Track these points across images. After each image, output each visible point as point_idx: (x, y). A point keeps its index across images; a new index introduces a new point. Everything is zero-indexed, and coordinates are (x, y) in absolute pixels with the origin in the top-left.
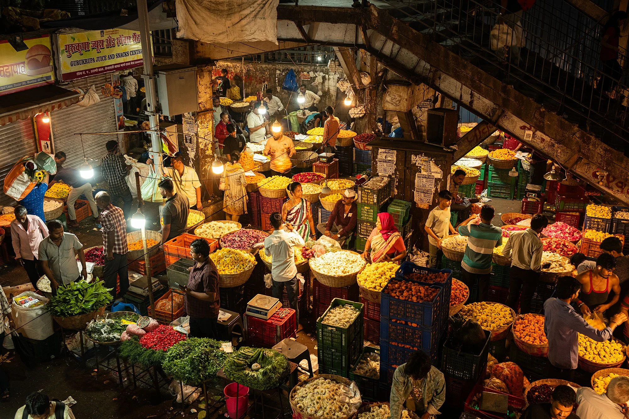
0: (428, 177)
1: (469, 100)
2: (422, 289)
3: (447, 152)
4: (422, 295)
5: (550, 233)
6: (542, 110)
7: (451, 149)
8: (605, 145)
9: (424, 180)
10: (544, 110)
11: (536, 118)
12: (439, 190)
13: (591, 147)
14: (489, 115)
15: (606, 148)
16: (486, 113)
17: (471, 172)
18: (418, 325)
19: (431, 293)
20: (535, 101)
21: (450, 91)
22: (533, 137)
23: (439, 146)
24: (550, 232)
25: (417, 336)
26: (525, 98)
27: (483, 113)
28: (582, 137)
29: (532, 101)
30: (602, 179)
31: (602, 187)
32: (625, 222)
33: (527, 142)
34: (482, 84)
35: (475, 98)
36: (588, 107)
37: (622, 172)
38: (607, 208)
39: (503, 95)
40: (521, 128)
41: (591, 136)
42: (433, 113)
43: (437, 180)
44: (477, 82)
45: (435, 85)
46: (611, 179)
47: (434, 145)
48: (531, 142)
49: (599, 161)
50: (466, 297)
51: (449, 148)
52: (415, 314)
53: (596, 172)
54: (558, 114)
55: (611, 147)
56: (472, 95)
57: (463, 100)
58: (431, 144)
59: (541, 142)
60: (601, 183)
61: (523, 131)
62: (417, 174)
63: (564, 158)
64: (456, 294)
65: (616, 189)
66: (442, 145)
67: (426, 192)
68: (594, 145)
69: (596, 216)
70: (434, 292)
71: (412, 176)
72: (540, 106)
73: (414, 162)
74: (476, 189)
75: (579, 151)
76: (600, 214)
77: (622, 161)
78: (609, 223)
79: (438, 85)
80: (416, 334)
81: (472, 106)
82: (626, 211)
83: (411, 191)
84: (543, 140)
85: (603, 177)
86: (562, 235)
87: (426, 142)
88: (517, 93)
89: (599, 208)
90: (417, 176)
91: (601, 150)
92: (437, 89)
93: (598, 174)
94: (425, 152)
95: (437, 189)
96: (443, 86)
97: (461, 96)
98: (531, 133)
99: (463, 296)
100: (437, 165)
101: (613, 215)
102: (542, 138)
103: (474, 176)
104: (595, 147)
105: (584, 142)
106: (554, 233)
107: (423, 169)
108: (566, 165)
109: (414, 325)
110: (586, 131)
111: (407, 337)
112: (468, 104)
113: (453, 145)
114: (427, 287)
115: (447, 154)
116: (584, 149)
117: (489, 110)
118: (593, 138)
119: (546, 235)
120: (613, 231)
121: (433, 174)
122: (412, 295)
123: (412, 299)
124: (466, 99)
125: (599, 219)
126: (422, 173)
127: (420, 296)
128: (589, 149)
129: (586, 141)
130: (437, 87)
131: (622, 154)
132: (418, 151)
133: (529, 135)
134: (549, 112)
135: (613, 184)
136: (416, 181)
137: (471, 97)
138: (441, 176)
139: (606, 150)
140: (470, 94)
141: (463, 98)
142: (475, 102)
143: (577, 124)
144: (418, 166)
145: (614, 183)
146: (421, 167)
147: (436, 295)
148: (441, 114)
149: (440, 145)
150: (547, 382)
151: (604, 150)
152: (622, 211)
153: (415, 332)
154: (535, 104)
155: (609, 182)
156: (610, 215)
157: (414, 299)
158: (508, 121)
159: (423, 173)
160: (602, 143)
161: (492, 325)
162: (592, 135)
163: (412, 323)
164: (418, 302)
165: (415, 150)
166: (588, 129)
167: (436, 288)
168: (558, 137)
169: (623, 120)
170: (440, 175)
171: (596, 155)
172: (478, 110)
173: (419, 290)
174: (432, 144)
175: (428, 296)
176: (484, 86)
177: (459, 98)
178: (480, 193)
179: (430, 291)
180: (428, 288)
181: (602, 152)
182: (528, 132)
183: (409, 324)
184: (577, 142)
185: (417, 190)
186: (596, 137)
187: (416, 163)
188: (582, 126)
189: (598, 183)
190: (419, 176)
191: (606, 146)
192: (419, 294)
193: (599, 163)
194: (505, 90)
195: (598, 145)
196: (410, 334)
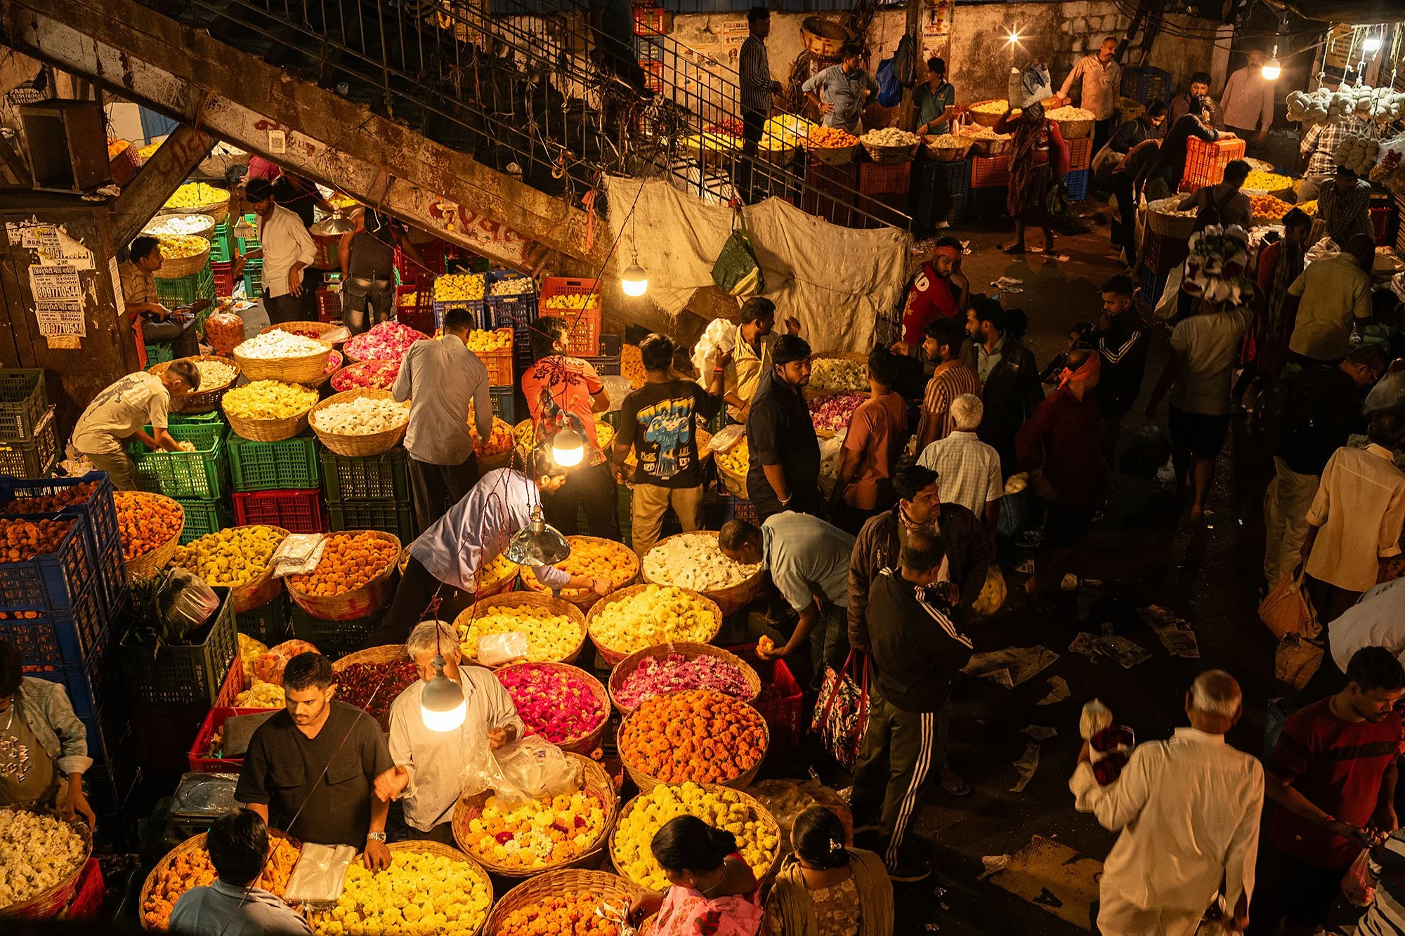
0: (61, 271)
1: (122, 73)
2: (32, 530)
3: (92, 204)
4: (33, 541)
5: (364, 352)
6: (286, 79)
7: (101, 195)
8: (432, 144)
9: (53, 279)
10: (288, 79)
11: (275, 99)
12: (95, 297)
13: (405, 150)
14: (178, 104)
15: (437, 150)
16: (169, 100)
17: (188, 244)
18: (38, 612)
19: (55, 534)
20: (266, 61)
21: (69, 54)
22: (289, 144)
23: (69, 192)
24: (365, 348)
25: (43, 638)
26: (241, 55)
27: (162, 102)
28: (382, 131)
29: (260, 62)
30: (451, 219)
31: (454, 235)
32: (511, 300)
33: (278, 157)
34: (134, 32)
35: (134, 68)
36: (382, 63)
37: (478, 196)
38: (474, 278)
39: (189, 52)
40: (257, 126)
41: (401, 128)
42: (35, 112)
43: (84, 275)
44: (122, 26)
45: (29, 45)
46: (469, 214)
47: (57, 190)
48: (286, 157)
49: (429, 179)
50: (177, 527)
51: (95, 194)
52: (24, 588)
53: (435, 204)
54: (322, 85)
55: (446, 146)
56: (126, 64)
57: (106, 76)
58: (48, 190)
59: (309, 154)
60: (451, 227)
61: (262, 132)
62: (30, 269)
63: (365, 183)
64: (150, 526)
65: (482, 234)
66: (76, 190)
67: (64, 309)
68: (411, 145)
69: (454, 299)
70: (63, 528)
71: (20, 276)
72: (278, 70)
73: (17, 239)
74: (217, 285)
75: (384, 163)
76: (460, 293)
77: (473, 174)
78: (481, 309)
79: (36, 44)
80: (40, 635)
81: (132, 87)
82: (514, 279)
83: (26, 311)
84: (311, 149)
85: (452, 212)
86: (389, 350)
87: (37, 187)
88: (222, 45)
89: (459, 280)
90: (31, 274)
91: (428, 154)
92: (36, 53)
93: (439, 207)
94: (38, 210)
95: (89, 297)
96: (47, 45)
97: (99, 64)
98: (281, 134)
99: (171, 526)
100: (76, 239)
101: (488, 290)
102: (307, 144)
103: (194, 254)
104: (414, 149)
105: (389, 141)
106: (372, 350)
107: (44, 253)
108: (372, 198)
109: (30, 615)
110: (388, 117)
111: (20, 648)
112: (122, 84)
113: (104, 185)
114: (45, 521)
115: (93, 209)
116: (393, 158)
117: (175, 92)
118: (405, 131)
119: (357, 358)
120: (493, 325)
121: (71, 262)
122: (9, 548)
123: (7, 556)
124: (114, 70)
125: (460, 302)
126: (43, 264)
127: (29, 546)
128: (403, 156)
129: (394, 139)
130: (35, 47)
131: (470, 158)
132: (18, 211)
133: (277, 142)
134: (300, 83)
135: (474, 226)
136: (33, 286)
137: (125, 66)
138: (91, 264)
139: (436, 154)
140: (121, 59)
141: (105, 70)
142: (137, 77)
143: (365, 103)
144: (28, 249)
145: (476, 221)
146: (36, 249)
147: (67, 534)
148: (55, 113)
149: (71, 189)
150: (357, 658)
151: (433, 154)
152: (506, 280)
153: (36, 630)
154: (268, 69)
155: (466, 222)
156: (481, 291)
157: (14, 555)
158: (224, 114)
159: (46, 262)
160: (426, 139)
161: (242, 573)
162: (400, 124)
163: (23, 613)
164: (25, 560)
165: (10, 211)
166: (391, 112)
167: (68, 519)
168: (334, 139)
169: (457, 85)
170: (88, 261)
171: (420, 166)
172: (150, 96)
173: (25, 532)
174: (53, 190)
175: (48, 540)
176: (140, 35)
177: (94, 70)
178: (229, 293)
179: (53, 529)
180: (47, 524)
181: (430, 160)
182: (274, 134)
183: (19, 615)
184: (376, 144)
185: (43, 307)
186: (412, 127)
187: (20, 242)
188: (378, 109)
189: (446, 226)
190: (37, 272)
191: (436, 145)
192: (24, 541)
193: (430, 185)
194: (191, 42)
195: (419, 145)
196: (27, 638)
